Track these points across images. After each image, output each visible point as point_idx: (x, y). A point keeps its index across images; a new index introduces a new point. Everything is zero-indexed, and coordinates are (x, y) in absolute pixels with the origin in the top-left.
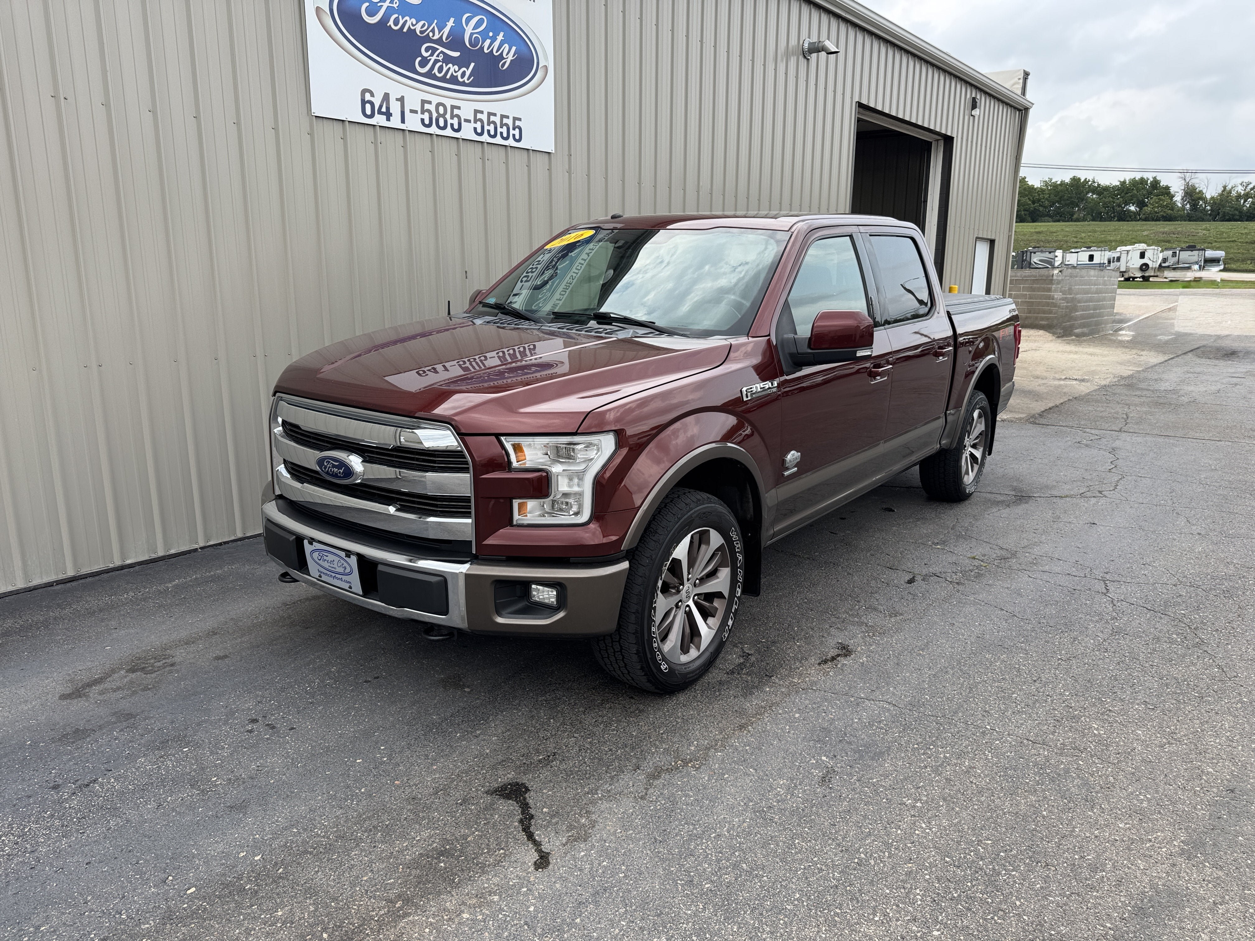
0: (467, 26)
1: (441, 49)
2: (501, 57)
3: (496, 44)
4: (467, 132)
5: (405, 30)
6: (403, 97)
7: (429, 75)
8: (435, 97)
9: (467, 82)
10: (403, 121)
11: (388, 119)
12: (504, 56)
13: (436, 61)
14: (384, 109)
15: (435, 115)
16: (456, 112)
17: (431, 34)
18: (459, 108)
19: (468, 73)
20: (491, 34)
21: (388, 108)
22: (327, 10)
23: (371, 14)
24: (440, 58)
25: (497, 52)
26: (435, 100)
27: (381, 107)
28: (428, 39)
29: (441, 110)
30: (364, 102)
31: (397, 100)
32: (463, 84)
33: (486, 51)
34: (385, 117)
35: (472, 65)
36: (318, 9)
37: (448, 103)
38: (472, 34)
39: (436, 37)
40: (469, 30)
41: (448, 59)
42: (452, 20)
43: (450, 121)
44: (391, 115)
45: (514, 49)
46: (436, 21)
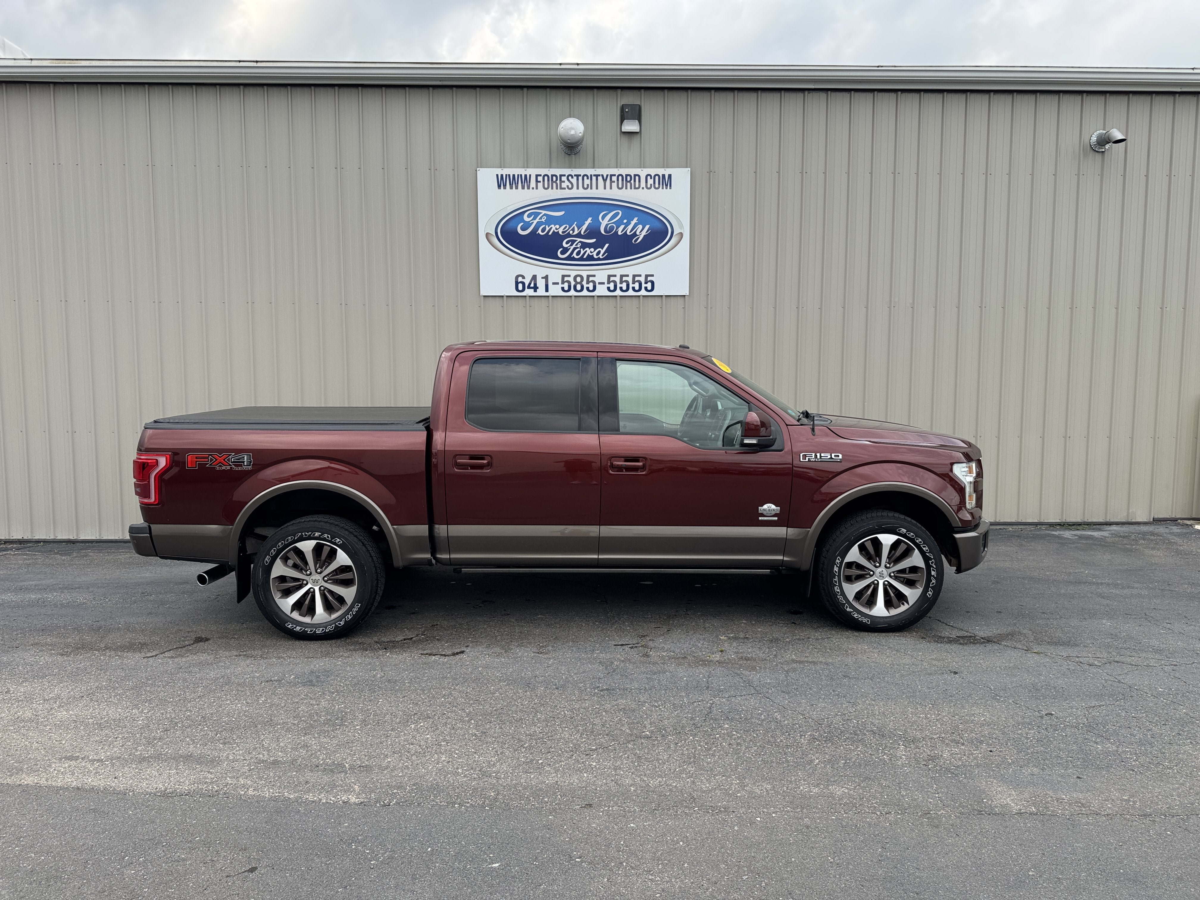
0: (603, 220)
1: (579, 240)
2: (635, 235)
3: (630, 227)
4: (601, 290)
5: (550, 233)
6: (547, 276)
7: (570, 258)
8: (572, 272)
9: (601, 257)
10: (547, 290)
11: (535, 291)
12: (638, 233)
13: (575, 249)
14: (532, 285)
15: (573, 283)
16: (591, 279)
17: (571, 232)
18: (594, 276)
19: (602, 251)
20: (625, 221)
21: (535, 284)
22: (494, 235)
23: (523, 229)
24: (578, 246)
25: (630, 232)
26: (573, 274)
27: (530, 284)
28: (569, 235)
29: (579, 279)
30: (517, 283)
31: (542, 278)
32: (599, 259)
33: (620, 233)
34: (533, 290)
35: (607, 245)
36: (487, 235)
37: (585, 274)
38: (607, 225)
39: (576, 232)
40: (604, 223)
41: (584, 246)
42: (590, 219)
43: (585, 286)
44: (538, 288)
45: (647, 227)
46: (576, 223)
